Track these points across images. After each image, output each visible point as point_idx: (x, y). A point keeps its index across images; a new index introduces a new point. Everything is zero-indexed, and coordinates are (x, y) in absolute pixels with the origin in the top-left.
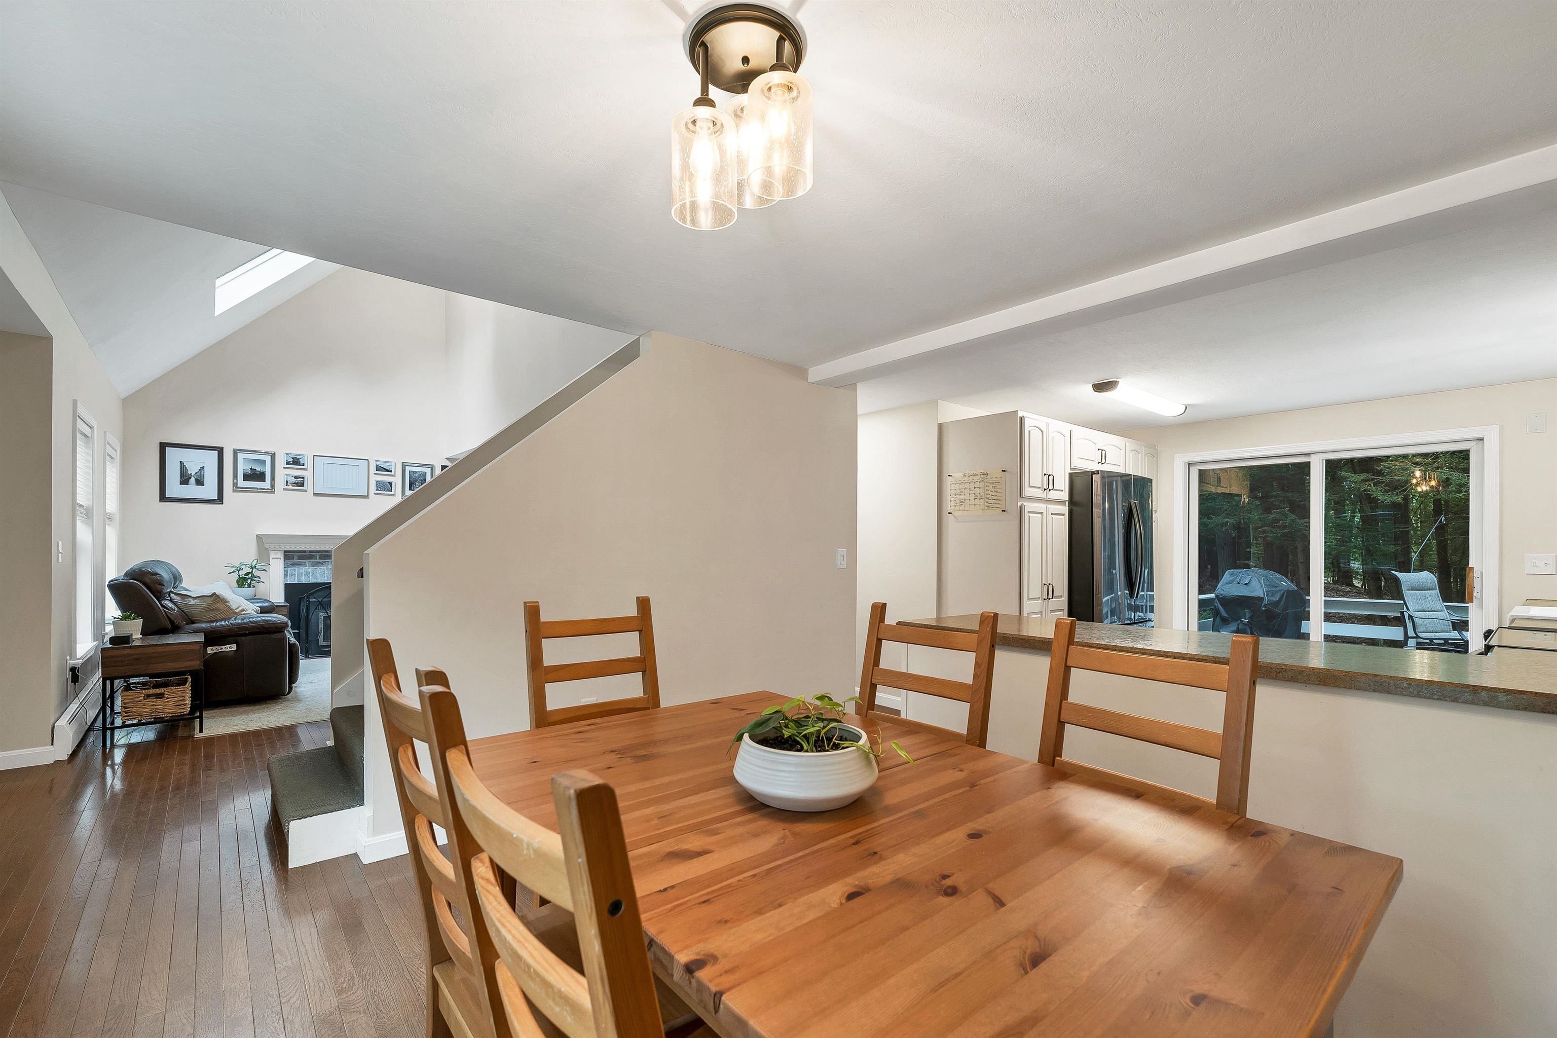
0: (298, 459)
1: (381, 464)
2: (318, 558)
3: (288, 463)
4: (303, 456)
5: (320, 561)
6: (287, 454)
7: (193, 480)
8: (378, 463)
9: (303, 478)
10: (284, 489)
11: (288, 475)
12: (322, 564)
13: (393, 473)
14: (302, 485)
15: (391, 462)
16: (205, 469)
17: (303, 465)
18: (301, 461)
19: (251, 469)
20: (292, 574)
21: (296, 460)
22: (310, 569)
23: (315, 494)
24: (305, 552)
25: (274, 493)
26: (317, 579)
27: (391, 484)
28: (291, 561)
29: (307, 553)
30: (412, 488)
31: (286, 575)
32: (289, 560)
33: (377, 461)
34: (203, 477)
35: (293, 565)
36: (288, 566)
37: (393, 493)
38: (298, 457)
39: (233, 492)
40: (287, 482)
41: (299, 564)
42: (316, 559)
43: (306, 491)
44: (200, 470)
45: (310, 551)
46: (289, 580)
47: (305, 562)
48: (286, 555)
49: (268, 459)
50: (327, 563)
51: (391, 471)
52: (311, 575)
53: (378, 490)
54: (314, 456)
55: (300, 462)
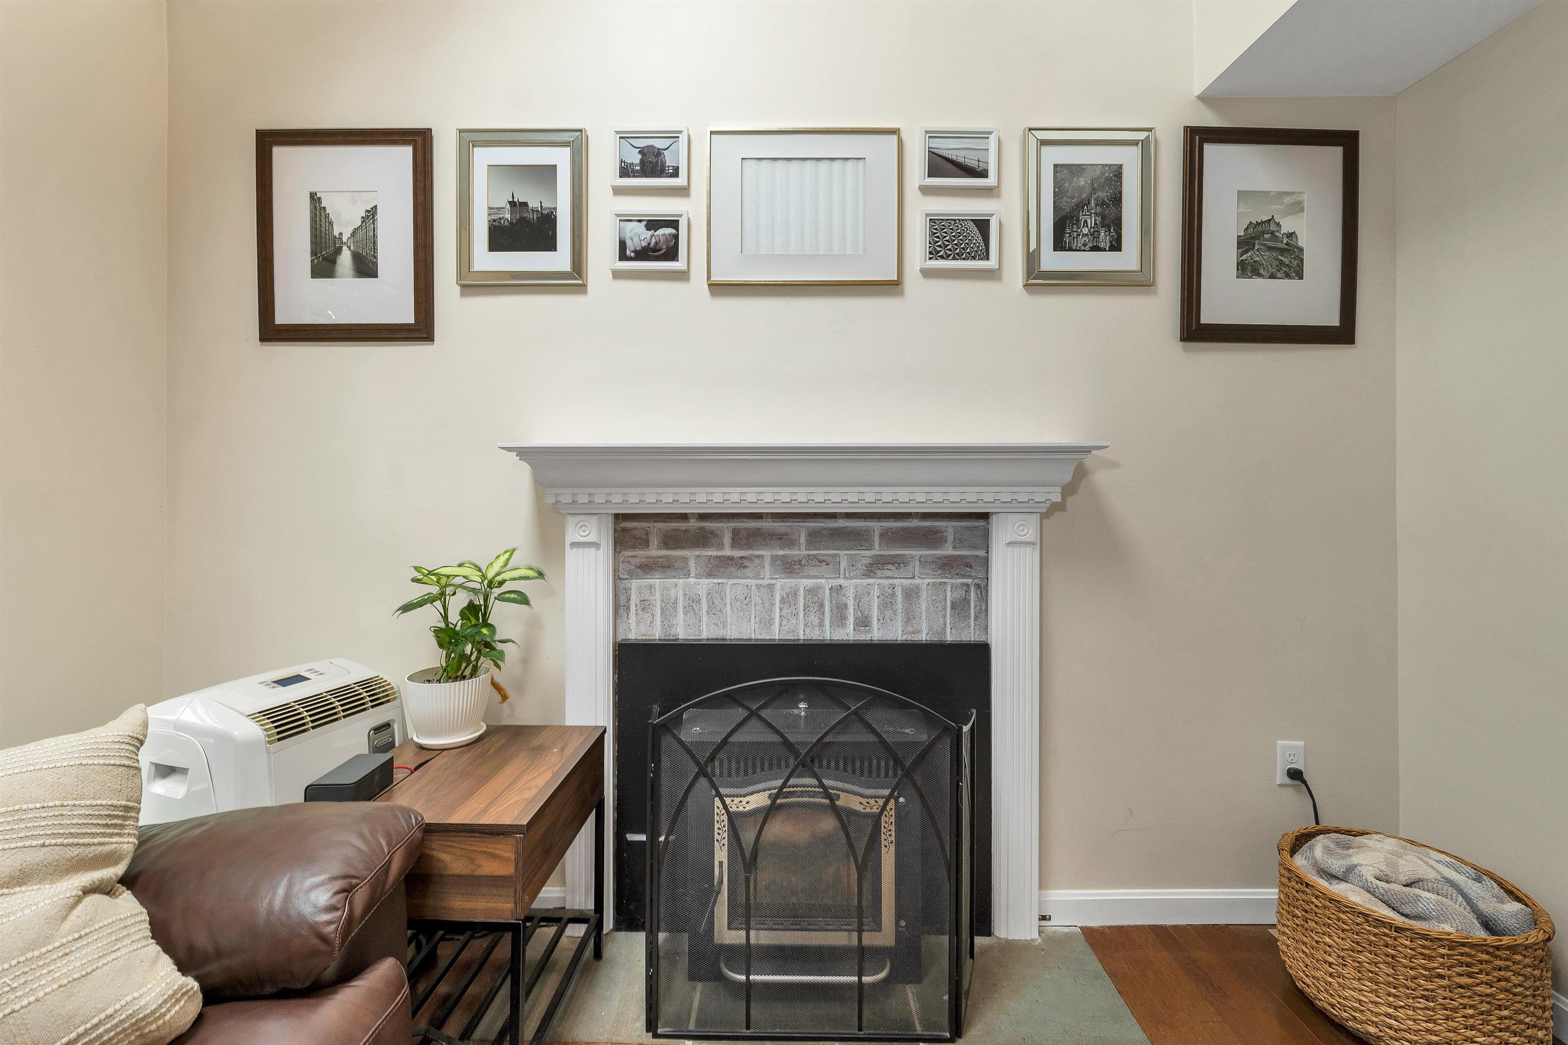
0: (658, 153)
1: (946, 147)
2: (727, 540)
3: (626, 171)
4: (674, 136)
5: (737, 553)
6: (624, 137)
7: (345, 259)
8: (935, 143)
9: (674, 224)
10: (618, 275)
11: (626, 219)
12: (740, 564)
13: (991, 181)
14: (671, 254)
15: (984, 135)
16: (379, 216)
17: (675, 173)
18: (669, 161)
19: (512, 204)
20: (645, 605)
21: (652, 159)
22: (702, 586)
23: (718, 289)
24: (684, 517)
25: (582, 289)
26: (725, 625)
27: (983, 225)
28: (642, 554)
29: (693, 524)
30: (1067, 238)
31: (619, 608)
32: (634, 547)
33: (932, 135)
34: (375, 243)
35: (647, 568)
36: (632, 575)
37: (992, 263)
38: (659, 144)
39: (463, 294)
40: (623, 245)
41: (665, 567)
42: (721, 546)
43: (683, 276)
44: (364, 220)
45: (703, 517)
46: (633, 626)
47: (685, 560)
48: (624, 530)
49: (561, 158)
50: (757, 561)
51: (983, 174)
52: (705, 607)
53: (934, 254)
54: (712, 133)
55: (663, 164)
